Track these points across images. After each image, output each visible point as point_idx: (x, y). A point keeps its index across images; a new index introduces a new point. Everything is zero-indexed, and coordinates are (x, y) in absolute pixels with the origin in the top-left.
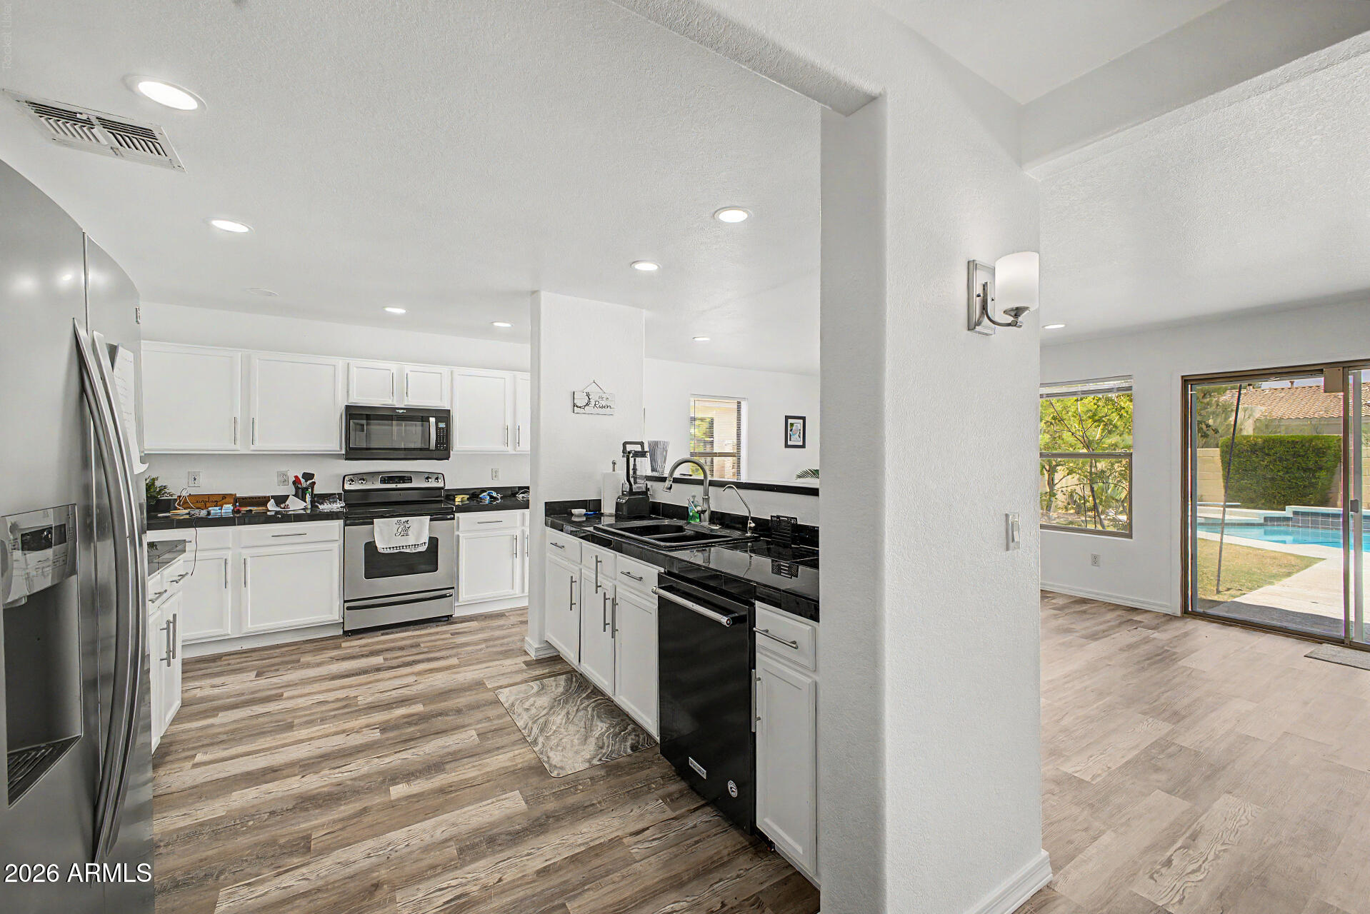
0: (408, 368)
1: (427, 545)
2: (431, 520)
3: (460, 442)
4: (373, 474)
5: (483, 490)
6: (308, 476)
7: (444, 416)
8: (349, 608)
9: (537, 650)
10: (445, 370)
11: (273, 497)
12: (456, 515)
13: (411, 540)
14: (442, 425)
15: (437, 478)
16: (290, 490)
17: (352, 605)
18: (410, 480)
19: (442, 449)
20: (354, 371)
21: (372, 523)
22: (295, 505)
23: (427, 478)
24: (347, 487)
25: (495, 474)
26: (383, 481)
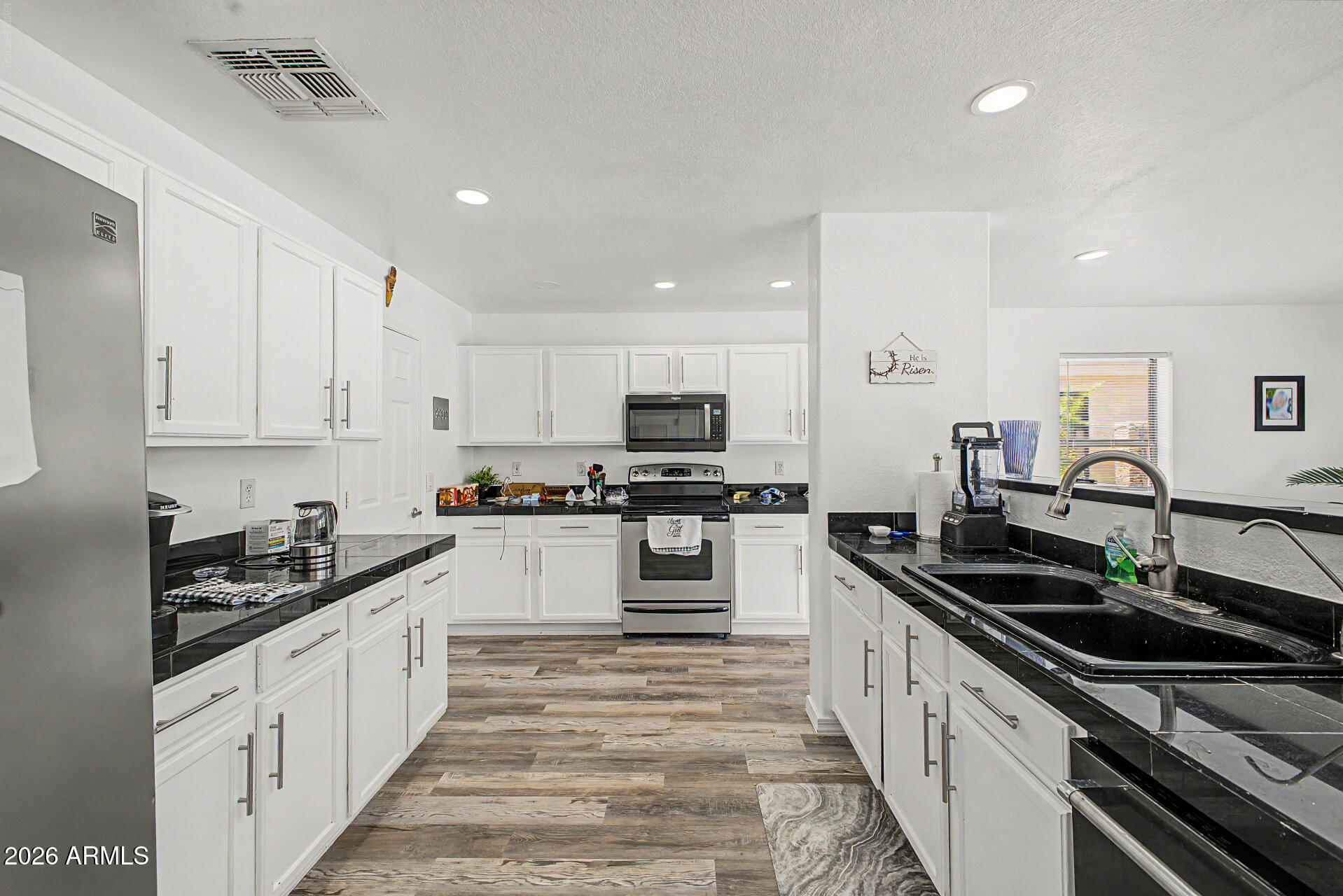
0: (683, 351)
1: (700, 548)
2: (703, 520)
3: (737, 431)
4: (656, 466)
5: (767, 487)
6: (598, 468)
7: (719, 402)
8: (626, 610)
9: (820, 722)
10: (721, 350)
11: (571, 487)
12: (731, 516)
13: (682, 542)
14: (717, 412)
15: (716, 472)
16: (585, 481)
17: (631, 607)
18: (689, 474)
19: (717, 439)
20: (634, 359)
21: (645, 520)
22: (588, 496)
23: (706, 471)
24: (633, 479)
25: (779, 467)
26: (664, 474)
